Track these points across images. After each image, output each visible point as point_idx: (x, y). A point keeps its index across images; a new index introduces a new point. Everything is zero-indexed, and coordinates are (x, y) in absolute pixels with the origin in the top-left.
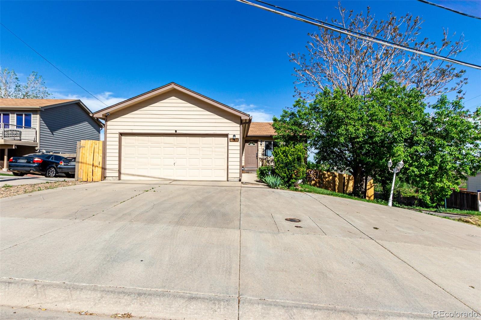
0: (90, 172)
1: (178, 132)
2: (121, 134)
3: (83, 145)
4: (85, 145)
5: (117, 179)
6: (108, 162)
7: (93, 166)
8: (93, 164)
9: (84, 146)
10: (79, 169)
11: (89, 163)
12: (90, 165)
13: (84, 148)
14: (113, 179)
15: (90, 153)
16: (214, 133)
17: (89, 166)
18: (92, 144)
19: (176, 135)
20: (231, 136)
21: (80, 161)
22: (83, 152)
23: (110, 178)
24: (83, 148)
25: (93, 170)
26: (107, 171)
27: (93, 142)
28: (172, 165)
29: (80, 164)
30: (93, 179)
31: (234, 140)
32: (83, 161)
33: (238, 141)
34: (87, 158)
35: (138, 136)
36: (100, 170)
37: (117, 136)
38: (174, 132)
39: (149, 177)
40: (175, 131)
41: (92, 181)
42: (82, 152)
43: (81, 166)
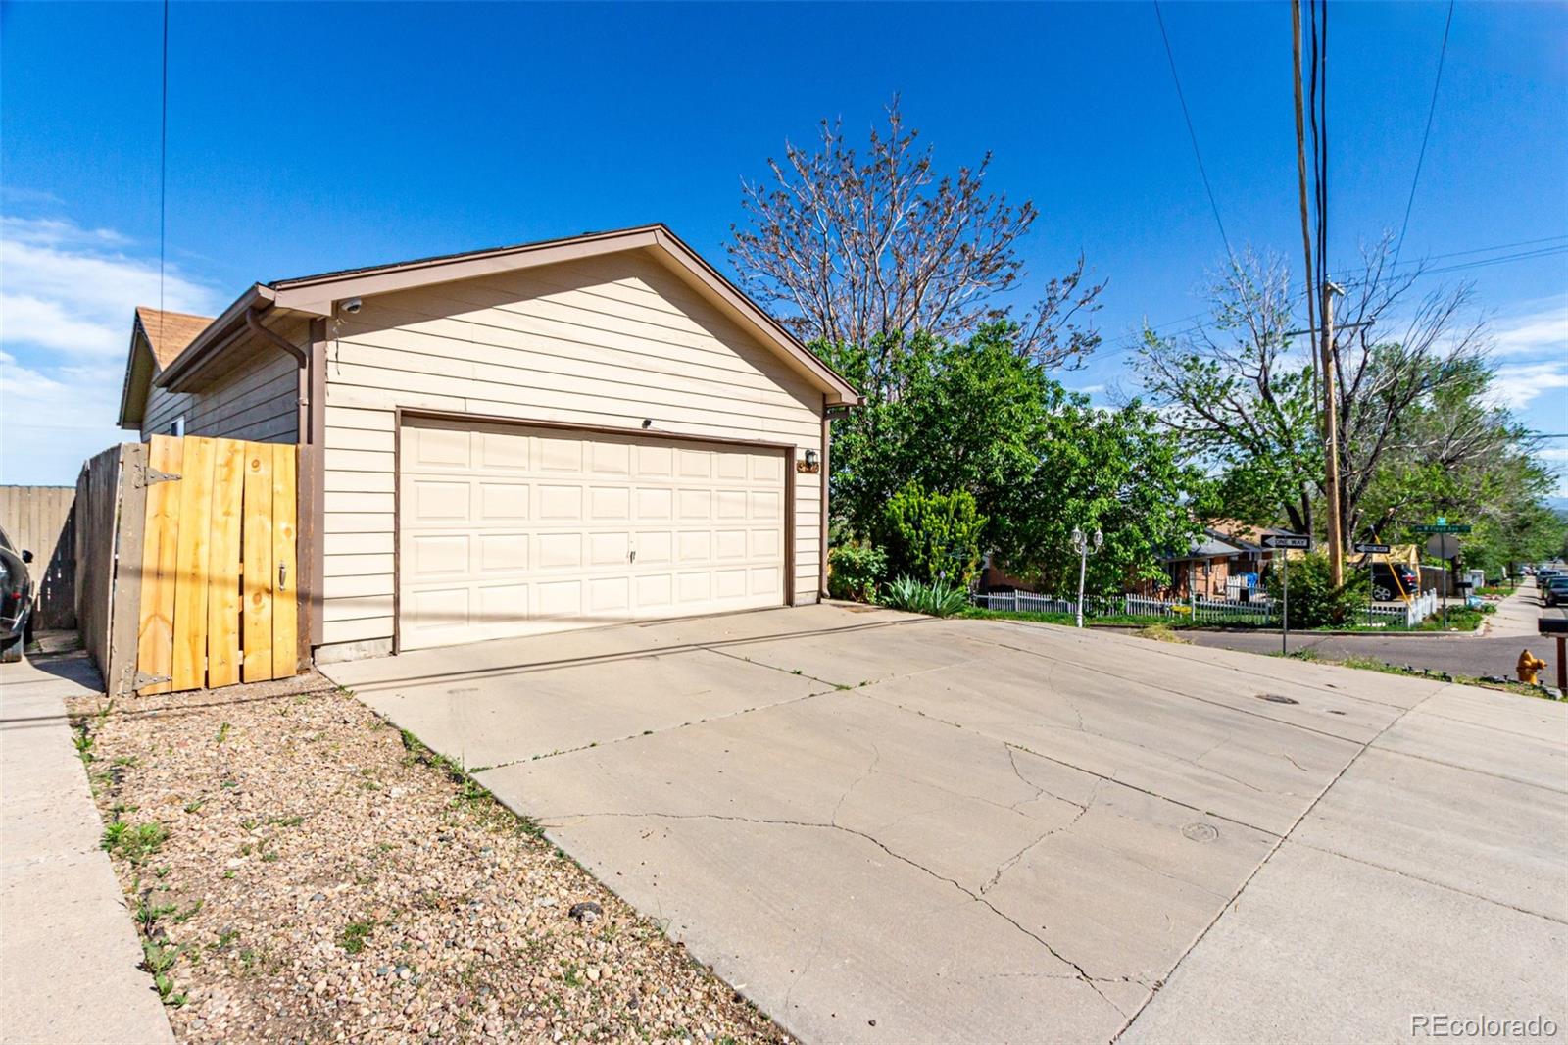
0: (226, 632)
1: (655, 427)
2: (409, 417)
3: (165, 464)
4: (181, 465)
5: (384, 647)
6: (330, 566)
7: (241, 593)
8: (241, 577)
9: (173, 471)
10: (143, 618)
11: (216, 573)
12: (224, 583)
13: (172, 484)
14: (362, 654)
15: (220, 517)
16: (759, 440)
17: (216, 592)
18: (229, 463)
19: (645, 437)
20: (800, 456)
21: (149, 562)
22: (170, 508)
23: (345, 651)
24: (165, 488)
25: (241, 615)
26: (329, 612)
27: (236, 451)
28: (623, 563)
29: (148, 585)
30: (241, 667)
31: (809, 466)
32: (167, 565)
33: (816, 472)
34: (197, 545)
35: (481, 431)
36: (287, 610)
37: (389, 422)
38: (637, 425)
39: (530, 618)
40: (642, 421)
41: (242, 680)
42: (162, 513)
43: (158, 599)
